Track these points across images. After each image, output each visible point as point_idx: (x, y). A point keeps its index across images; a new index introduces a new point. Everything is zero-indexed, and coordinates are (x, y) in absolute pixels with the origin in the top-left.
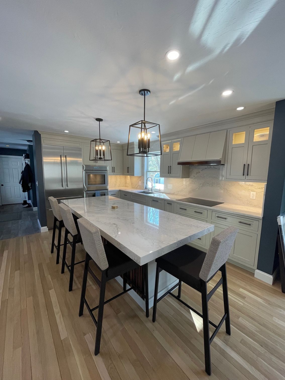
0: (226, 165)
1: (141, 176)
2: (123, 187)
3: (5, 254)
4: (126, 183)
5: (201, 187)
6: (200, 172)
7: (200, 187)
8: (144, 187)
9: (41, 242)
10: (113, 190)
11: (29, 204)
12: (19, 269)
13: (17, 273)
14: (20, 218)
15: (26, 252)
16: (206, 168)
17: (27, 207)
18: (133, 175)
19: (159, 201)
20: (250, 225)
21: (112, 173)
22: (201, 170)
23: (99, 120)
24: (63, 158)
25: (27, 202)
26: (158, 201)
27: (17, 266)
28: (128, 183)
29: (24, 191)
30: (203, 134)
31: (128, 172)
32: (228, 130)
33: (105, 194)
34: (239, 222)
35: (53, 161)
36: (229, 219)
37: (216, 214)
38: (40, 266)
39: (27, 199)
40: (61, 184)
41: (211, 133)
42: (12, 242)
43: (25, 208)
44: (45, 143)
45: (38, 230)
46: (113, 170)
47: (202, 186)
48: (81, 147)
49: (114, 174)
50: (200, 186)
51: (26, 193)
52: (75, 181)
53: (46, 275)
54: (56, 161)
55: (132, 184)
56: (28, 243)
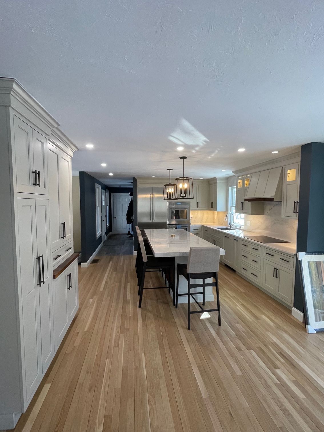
0: (282, 202)
1: (225, 212)
3: (111, 263)
4: (214, 219)
8: (227, 223)
9: (131, 260)
11: (131, 235)
12: (116, 271)
13: (115, 273)
14: (123, 245)
15: (121, 264)
16: (277, 205)
17: (129, 237)
18: (216, 210)
19: (230, 238)
21: (197, 208)
24: (151, 195)
25: (131, 233)
26: (228, 237)
27: (115, 269)
28: (215, 218)
29: (128, 223)
30: (265, 171)
31: (212, 207)
32: (284, 167)
33: (186, 228)
34: (281, 259)
36: (276, 255)
37: (267, 250)
38: (127, 272)
39: (131, 231)
40: (149, 217)
41: (271, 170)
42: (115, 257)
43: (128, 238)
44: (139, 185)
45: (132, 253)
46: (198, 205)
49: (198, 210)
51: (131, 225)
52: (160, 215)
53: (128, 277)
55: (218, 220)
56: (124, 260)
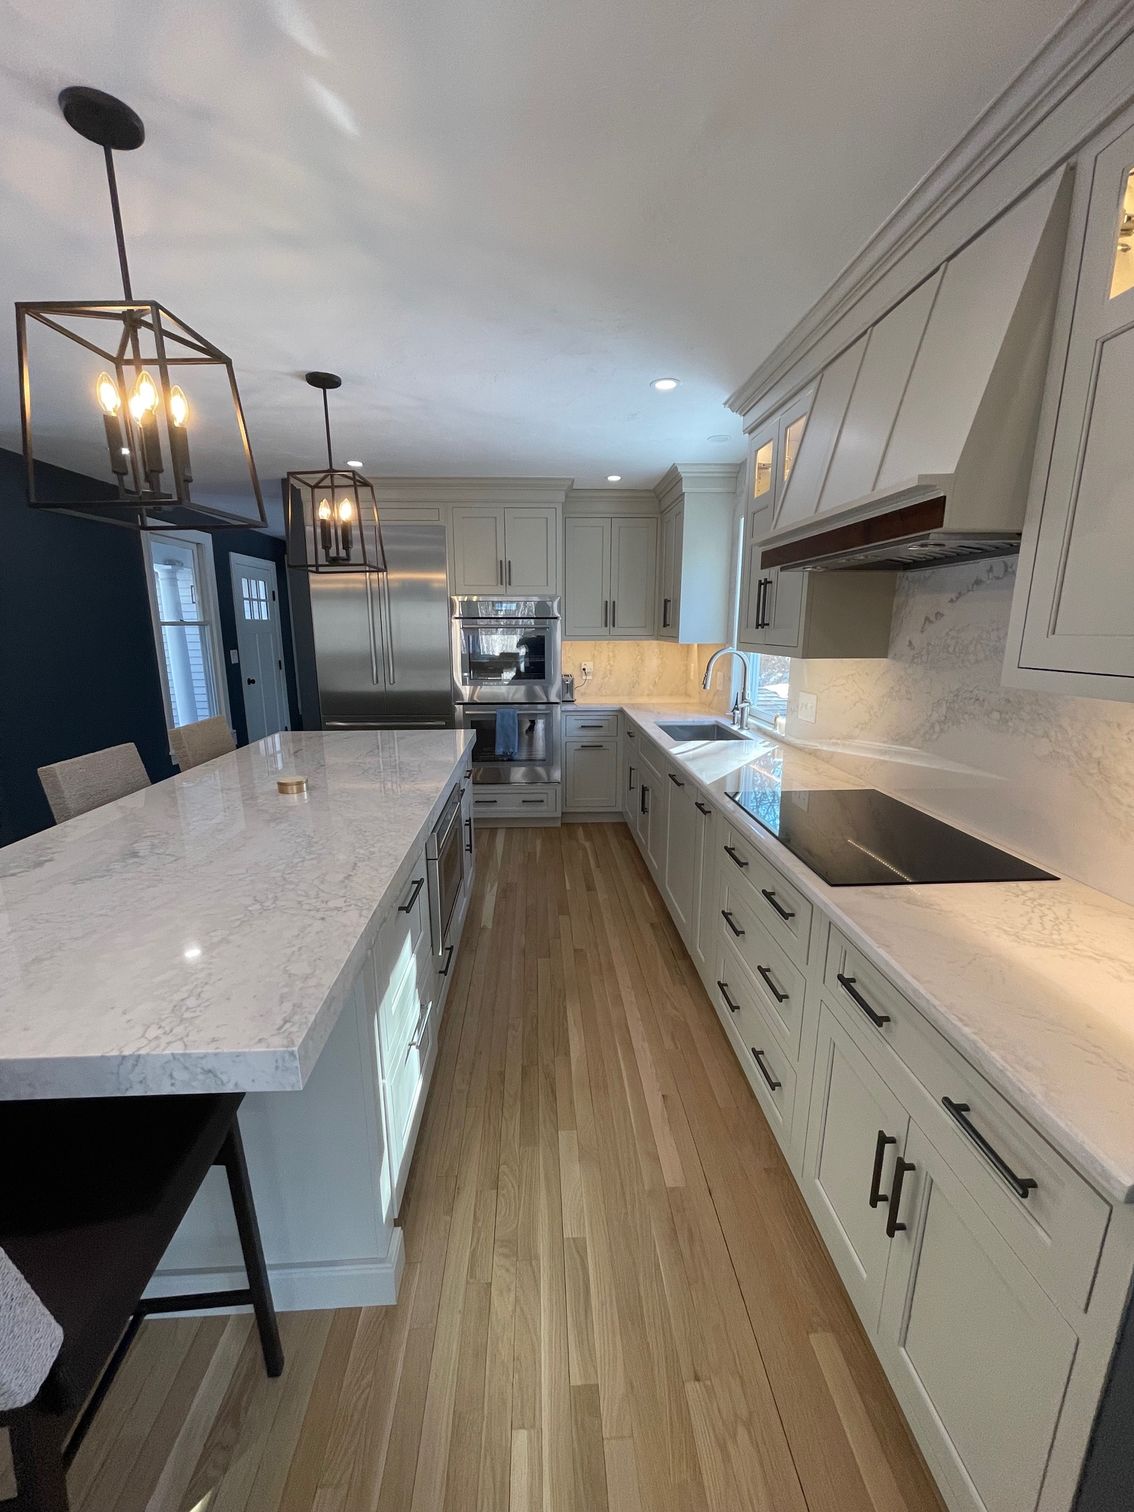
2: (671, 695)
5: (937, 728)
6: (942, 615)
7: (932, 726)
10: (594, 707)
20: (1025, 1187)
22: (952, 601)
23: (323, 381)
35: (341, 586)
47: (944, 722)
48: (442, 522)
50: (935, 716)
54: (351, 585)
